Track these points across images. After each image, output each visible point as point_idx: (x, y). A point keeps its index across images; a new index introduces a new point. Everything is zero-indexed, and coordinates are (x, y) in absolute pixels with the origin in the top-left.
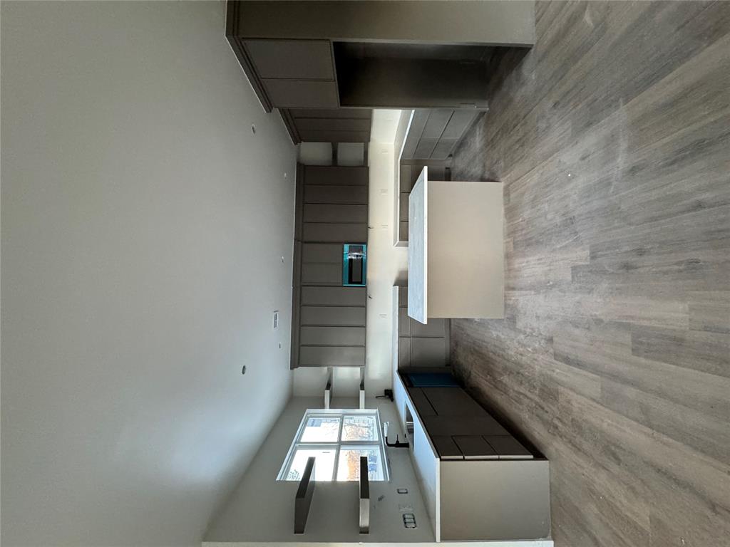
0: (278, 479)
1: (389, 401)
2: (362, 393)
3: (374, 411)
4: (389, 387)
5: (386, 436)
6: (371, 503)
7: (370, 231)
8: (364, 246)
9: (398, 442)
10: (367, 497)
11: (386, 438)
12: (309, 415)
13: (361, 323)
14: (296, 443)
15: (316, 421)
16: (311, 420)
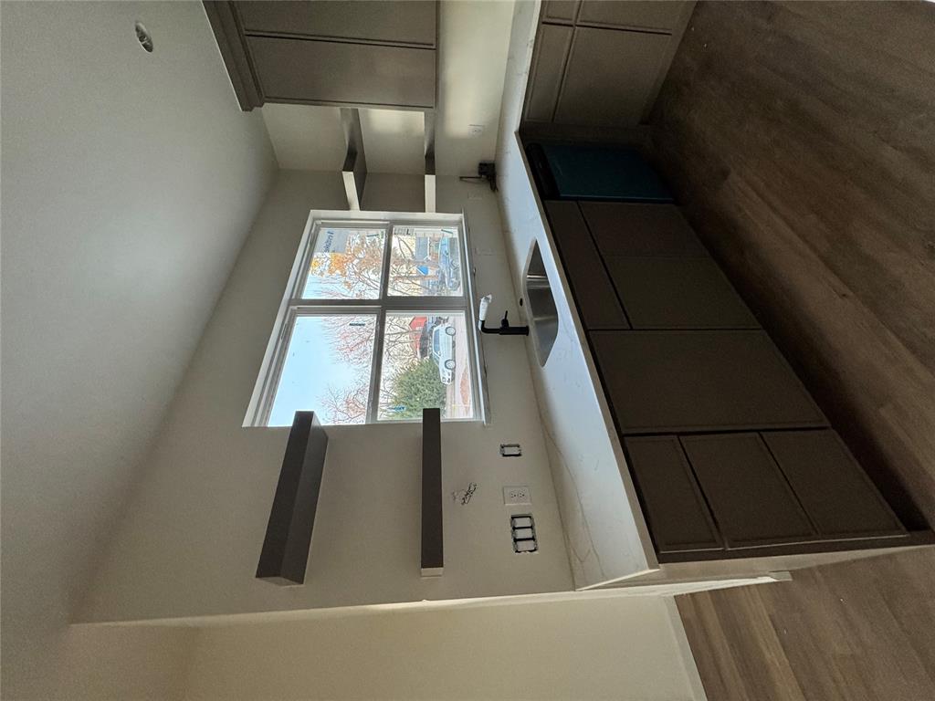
0: (246, 423)
2: (430, 181)
3: (456, 216)
4: (490, 158)
5: (482, 317)
9: (505, 322)
11: (483, 322)
12: (319, 222)
14: (290, 302)
15: (335, 237)
16: (324, 233)
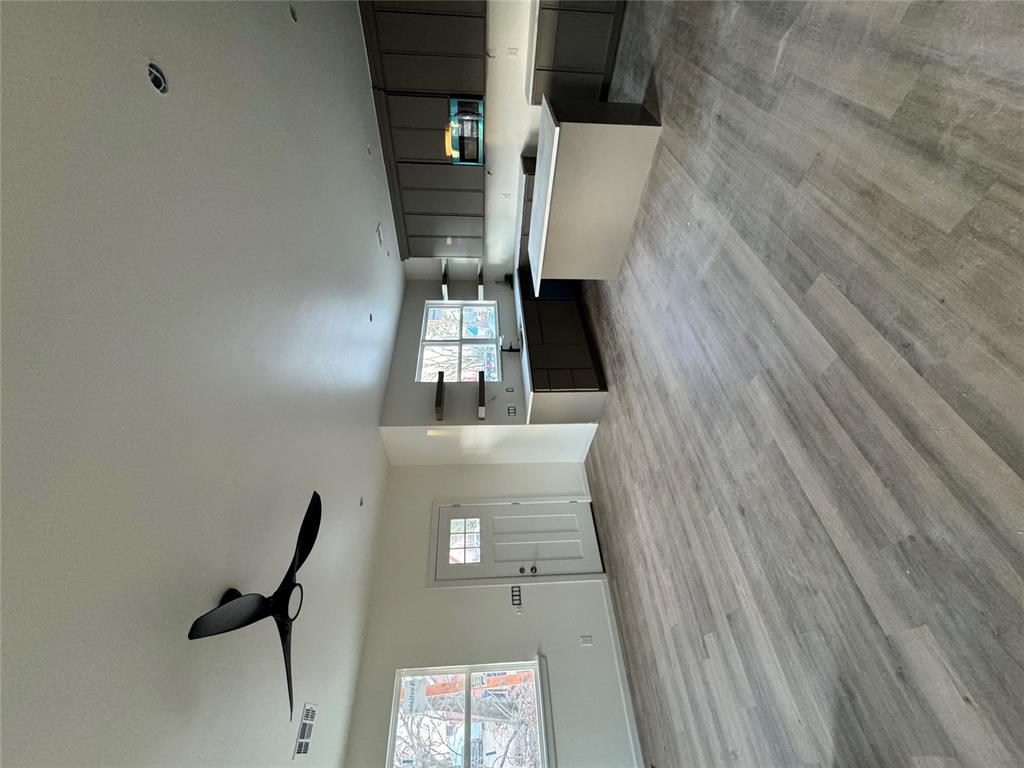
1: (510, 290)
2: (481, 288)
3: (494, 302)
4: (509, 272)
5: (502, 345)
6: (486, 410)
7: (490, 61)
8: (481, 102)
9: (510, 347)
10: (483, 405)
12: (430, 306)
13: (480, 212)
15: (437, 312)
16: (432, 311)
